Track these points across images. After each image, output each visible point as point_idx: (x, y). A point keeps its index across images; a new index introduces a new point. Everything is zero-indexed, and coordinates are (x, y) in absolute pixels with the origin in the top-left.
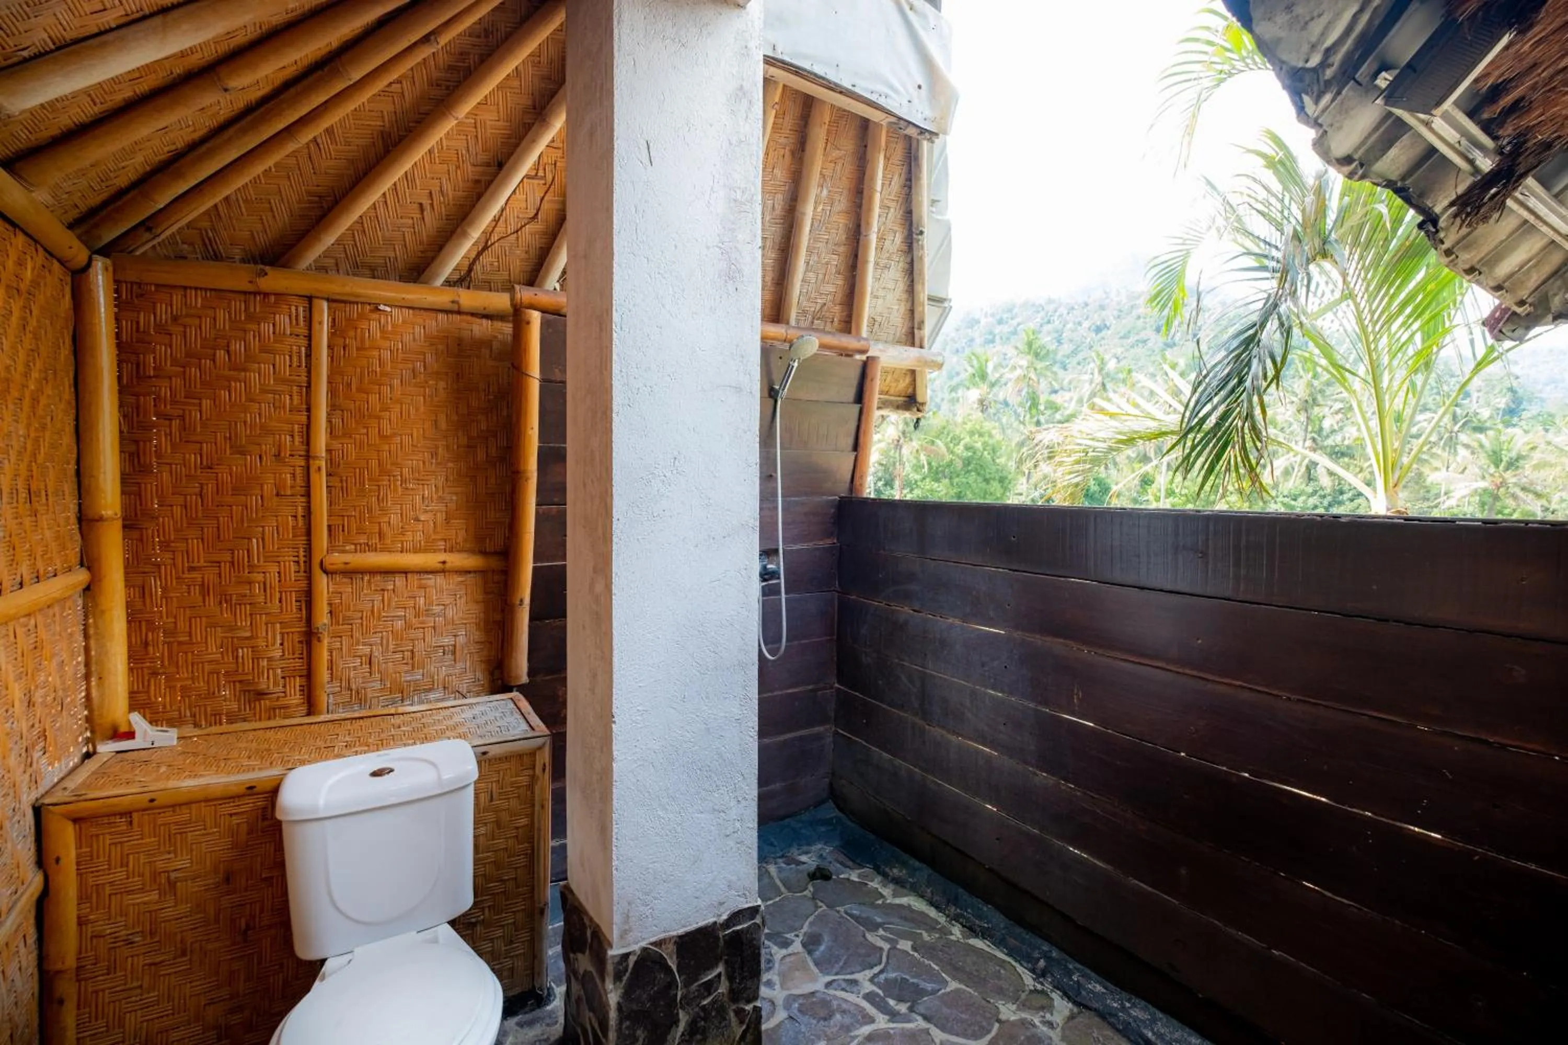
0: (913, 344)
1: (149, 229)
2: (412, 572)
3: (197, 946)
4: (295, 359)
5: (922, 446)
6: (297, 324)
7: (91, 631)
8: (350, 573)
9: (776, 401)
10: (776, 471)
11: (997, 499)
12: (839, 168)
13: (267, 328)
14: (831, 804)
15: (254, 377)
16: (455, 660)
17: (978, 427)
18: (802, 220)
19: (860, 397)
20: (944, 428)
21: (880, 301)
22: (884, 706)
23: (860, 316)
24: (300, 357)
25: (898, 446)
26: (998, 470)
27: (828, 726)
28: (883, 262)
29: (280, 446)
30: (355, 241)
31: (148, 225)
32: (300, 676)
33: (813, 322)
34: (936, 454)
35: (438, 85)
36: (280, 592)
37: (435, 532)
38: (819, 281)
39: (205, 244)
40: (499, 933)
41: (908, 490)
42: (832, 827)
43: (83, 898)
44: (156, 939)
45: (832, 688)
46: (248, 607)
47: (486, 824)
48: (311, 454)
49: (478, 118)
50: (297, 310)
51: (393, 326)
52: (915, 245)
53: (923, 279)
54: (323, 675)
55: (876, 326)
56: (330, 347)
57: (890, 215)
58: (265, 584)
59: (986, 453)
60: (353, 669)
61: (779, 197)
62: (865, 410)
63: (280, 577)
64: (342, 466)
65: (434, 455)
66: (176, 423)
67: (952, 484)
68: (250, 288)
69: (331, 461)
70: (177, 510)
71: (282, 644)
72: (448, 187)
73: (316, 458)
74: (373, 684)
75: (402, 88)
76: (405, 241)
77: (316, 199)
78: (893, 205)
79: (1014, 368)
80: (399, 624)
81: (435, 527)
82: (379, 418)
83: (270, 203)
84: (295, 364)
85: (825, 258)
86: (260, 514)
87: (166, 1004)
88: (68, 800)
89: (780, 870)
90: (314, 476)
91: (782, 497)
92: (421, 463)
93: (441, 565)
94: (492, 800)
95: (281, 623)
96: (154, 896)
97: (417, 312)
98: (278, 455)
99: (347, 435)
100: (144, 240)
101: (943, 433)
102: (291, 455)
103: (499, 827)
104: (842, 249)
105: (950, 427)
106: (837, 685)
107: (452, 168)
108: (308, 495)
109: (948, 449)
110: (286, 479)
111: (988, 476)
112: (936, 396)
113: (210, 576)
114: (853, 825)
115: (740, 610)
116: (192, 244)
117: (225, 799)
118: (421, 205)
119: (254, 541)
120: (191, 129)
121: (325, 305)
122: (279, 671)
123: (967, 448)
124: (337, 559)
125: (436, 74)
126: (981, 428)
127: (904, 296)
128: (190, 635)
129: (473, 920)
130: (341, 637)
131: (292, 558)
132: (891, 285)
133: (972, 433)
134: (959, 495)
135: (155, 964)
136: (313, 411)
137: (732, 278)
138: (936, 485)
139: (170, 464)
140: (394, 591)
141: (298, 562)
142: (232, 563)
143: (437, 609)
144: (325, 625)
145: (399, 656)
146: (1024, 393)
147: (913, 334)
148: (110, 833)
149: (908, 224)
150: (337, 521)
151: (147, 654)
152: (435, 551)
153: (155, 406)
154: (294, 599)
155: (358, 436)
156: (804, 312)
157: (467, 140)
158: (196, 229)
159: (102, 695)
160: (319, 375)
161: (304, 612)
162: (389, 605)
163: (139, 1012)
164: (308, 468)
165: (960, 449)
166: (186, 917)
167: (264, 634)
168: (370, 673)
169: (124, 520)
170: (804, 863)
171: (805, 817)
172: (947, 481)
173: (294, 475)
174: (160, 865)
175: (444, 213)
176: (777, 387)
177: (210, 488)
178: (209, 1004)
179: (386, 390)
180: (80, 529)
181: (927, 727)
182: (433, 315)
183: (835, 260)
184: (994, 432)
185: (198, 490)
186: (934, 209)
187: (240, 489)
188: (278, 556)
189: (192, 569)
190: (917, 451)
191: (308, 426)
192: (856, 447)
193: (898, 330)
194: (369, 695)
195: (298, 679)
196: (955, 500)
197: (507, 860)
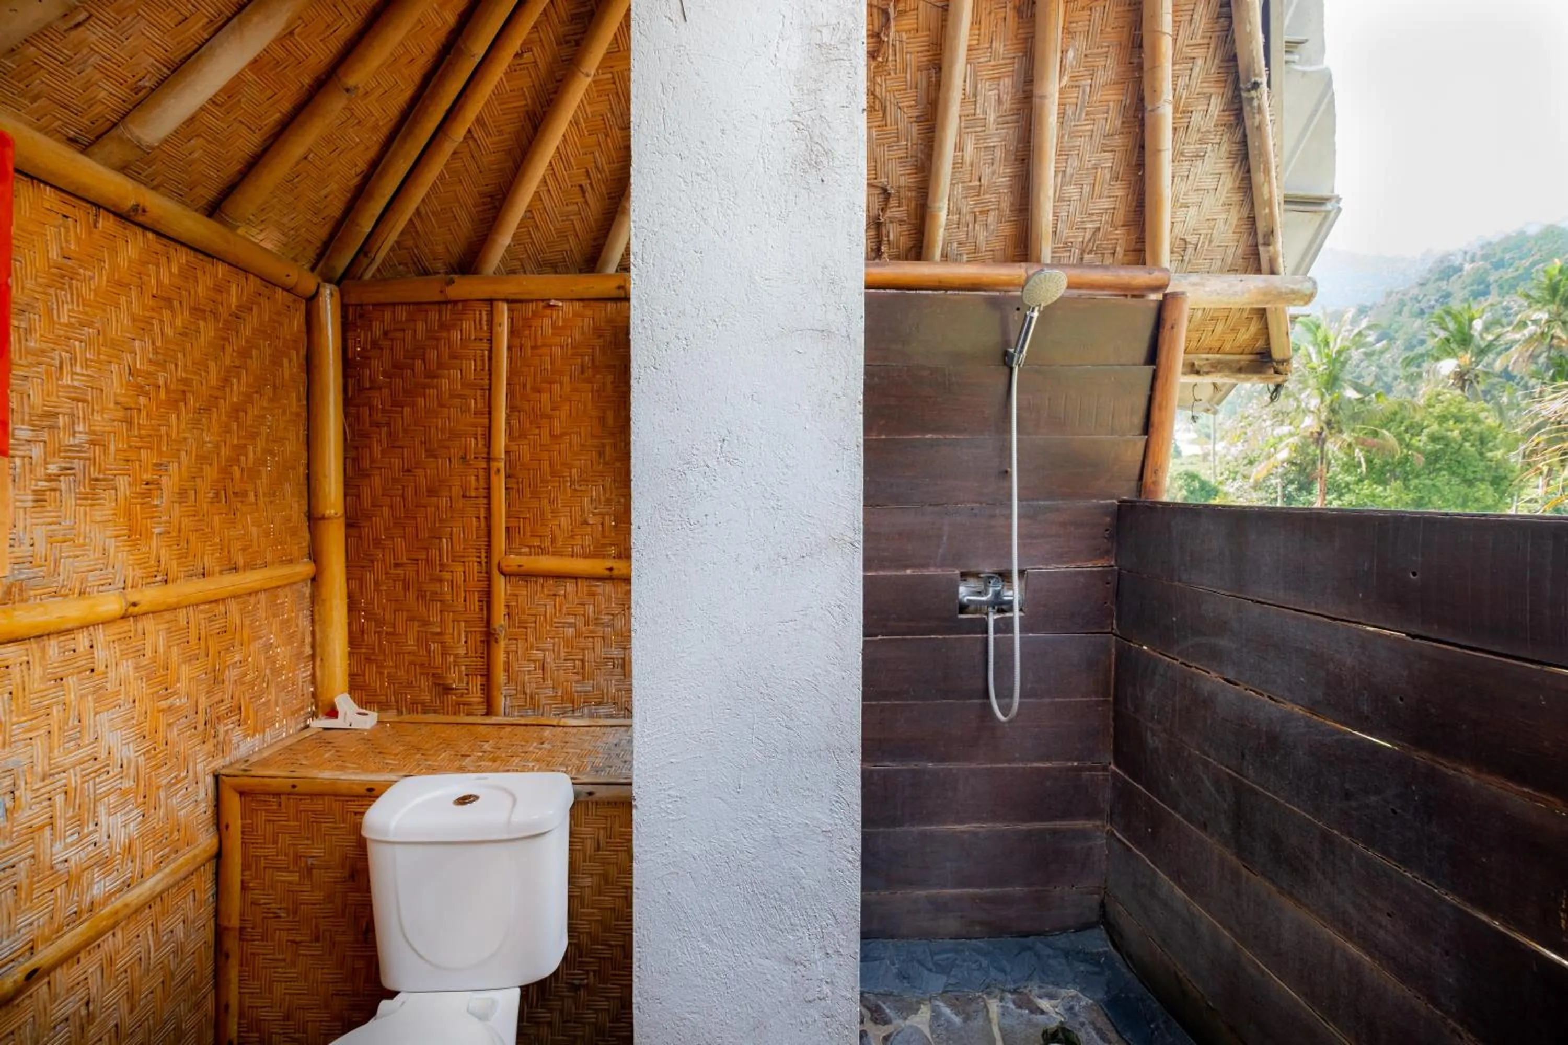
0: (1259, 271)
1: (366, 255)
2: (582, 578)
3: (327, 934)
4: (479, 363)
5: (1356, 439)
6: (481, 328)
7: (317, 617)
8: (526, 576)
9: (1011, 369)
10: (1010, 466)
11: (1488, 507)
12: (1097, 15)
13: (456, 335)
14: (1101, 932)
15: (445, 382)
16: (624, 675)
17: (1453, 410)
18: (1042, 107)
19: (1153, 356)
20: (1395, 414)
21: (1193, 211)
22: (1177, 816)
23: (1156, 238)
24: (483, 361)
25: (1319, 439)
26: (1489, 468)
27: (1098, 823)
28: (1190, 149)
29: (466, 448)
30: (531, 238)
31: (364, 250)
32: (481, 675)
33: (1082, 259)
34: (1381, 448)
35: (567, 42)
36: (465, 591)
37: (604, 537)
38: (1085, 195)
39: (415, 263)
40: (604, 1005)
41: (1335, 495)
42: (1097, 969)
43: (245, 867)
44: (297, 919)
45: (1105, 769)
46: (439, 604)
47: (592, 875)
48: (492, 456)
49: (615, 70)
50: (480, 314)
51: (564, 320)
52: (1247, 109)
53: (1267, 163)
54: (500, 676)
55: (1190, 250)
56: (510, 348)
57: (1196, 70)
58: (452, 582)
59: (1467, 444)
60: (527, 672)
61: (1007, 82)
62: (1161, 373)
63: (465, 576)
64: (518, 467)
65: (601, 454)
66: (384, 430)
67: (1407, 487)
68: (440, 298)
69: (509, 463)
70: (386, 510)
71: (466, 642)
72: (602, 160)
73: (496, 460)
74: (546, 691)
75: (533, 55)
76: (575, 230)
77: (489, 199)
78: (1199, 52)
79: (1523, 324)
80: (570, 631)
81: (603, 531)
82: (550, 417)
83: (452, 212)
84: (478, 369)
85: (1091, 158)
86: (449, 515)
87: (303, 984)
88: (237, 773)
89: (1005, 1012)
90: (494, 478)
91: (1019, 499)
92: (589, 462)
93: (607, 572)
94: (598, 849)
95: (465, 621)
96: (295, 878)
97: (587, 302)
98: (464, 458)
99: (523, 435)
100: (364, 265)
101: (1392, 420)
102: (476, 458)
103: (607, 881)
104: (1118, 140)
105: (1406, 413)
106: (1113, 767)
107: (601, 137)
108: (488, 497)
109: (1401, 440)
110: (470, 481)
111: (1470, 476)
112: (1386, 374)
113: (410, 572)
114: (1129, 975)
115: (830, 668)
116: (406, 264)
117: (353, 796)
118: (581, 186)
119: (444, 540)
120: (362, 147)
121: (505, 306)
122: (463, 668)
123: (1434, 439)
124: (513, 561)
125: (561, 30)
126: (1460, 410)
127: (1236, 197)
128: (394, 627)
129: (577, 982)
130: (516, 639)
131: (475, 559)
132: (1210, 183)
133: (1442, 419)
134: (1419, 502)
135: (296, 943)
136: (493, 413)
137: (816, 165)
138: (1381, 488)
139: (380, 468)
140: (565, 596)
141: (480, 563)
142: (427, 560)
143: (606, 618)
144: (502, 626)
145: (569, 664)
146: (1542, 359)
147: (1257, 254)
148: (265, 810)
149: (1231, 78)
150: (514, 523)
151: (363, 640)
152: (604, 557)
153: (370, 415)
154: (477, 599)
155: (531, 437)
156: (1067, 246)
157: (609, 100)
158: (406, 249)
159: (323, 675)
160: (499, 377)
161: (485, 612)
162: (560, 610)
163: (283, 984)
164: (488, 470)
165: (1421, 441)
166: (320, 904)
167: (451, 631)
168: (543, 678)
169: (347, 518)
170: (1043, 1012)
171: (1062, 941)
172: (1399, 483)
173: (477, 476)
174: (301, 849)
175: (605, 192)
176: (1012, 350)
177: (410, 491)
178: (337, 995)
179: (556, 387)
180: (309, 526)
181: (1244, 871)
182: (602, 304)
183: (1107, 160)
184: (1482, 415)
185: (401, 492)
186: (1296, 57)
187: (432, 492)
188: (463, 557)
189: (397, 565)
190: (1350, 445)
191: (490, 428)
192: (1147, 427)
193: (1230, 251)
194: (543, 701)
195: (479, 677)
196: (1411, 509)
197: (614, 923)
